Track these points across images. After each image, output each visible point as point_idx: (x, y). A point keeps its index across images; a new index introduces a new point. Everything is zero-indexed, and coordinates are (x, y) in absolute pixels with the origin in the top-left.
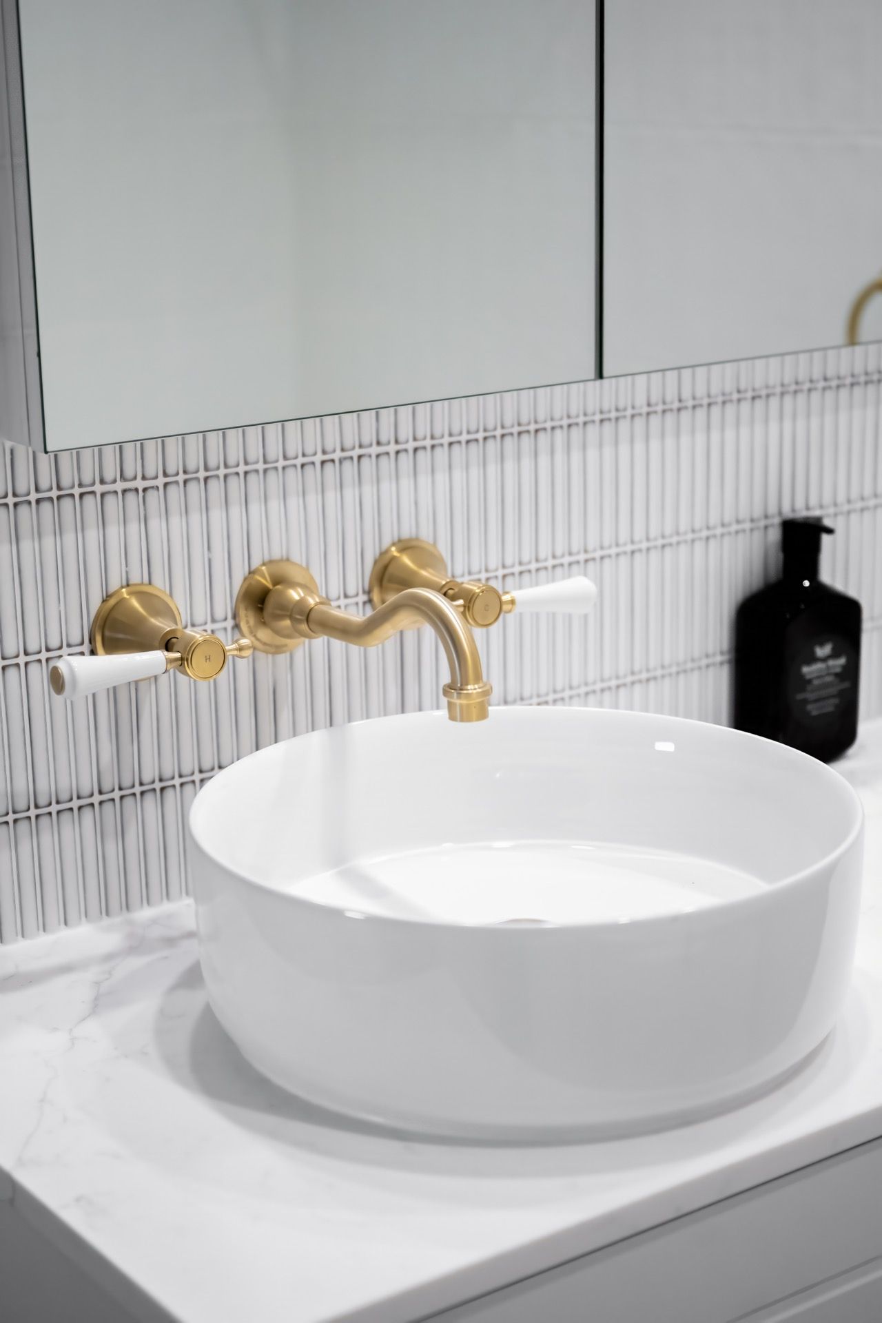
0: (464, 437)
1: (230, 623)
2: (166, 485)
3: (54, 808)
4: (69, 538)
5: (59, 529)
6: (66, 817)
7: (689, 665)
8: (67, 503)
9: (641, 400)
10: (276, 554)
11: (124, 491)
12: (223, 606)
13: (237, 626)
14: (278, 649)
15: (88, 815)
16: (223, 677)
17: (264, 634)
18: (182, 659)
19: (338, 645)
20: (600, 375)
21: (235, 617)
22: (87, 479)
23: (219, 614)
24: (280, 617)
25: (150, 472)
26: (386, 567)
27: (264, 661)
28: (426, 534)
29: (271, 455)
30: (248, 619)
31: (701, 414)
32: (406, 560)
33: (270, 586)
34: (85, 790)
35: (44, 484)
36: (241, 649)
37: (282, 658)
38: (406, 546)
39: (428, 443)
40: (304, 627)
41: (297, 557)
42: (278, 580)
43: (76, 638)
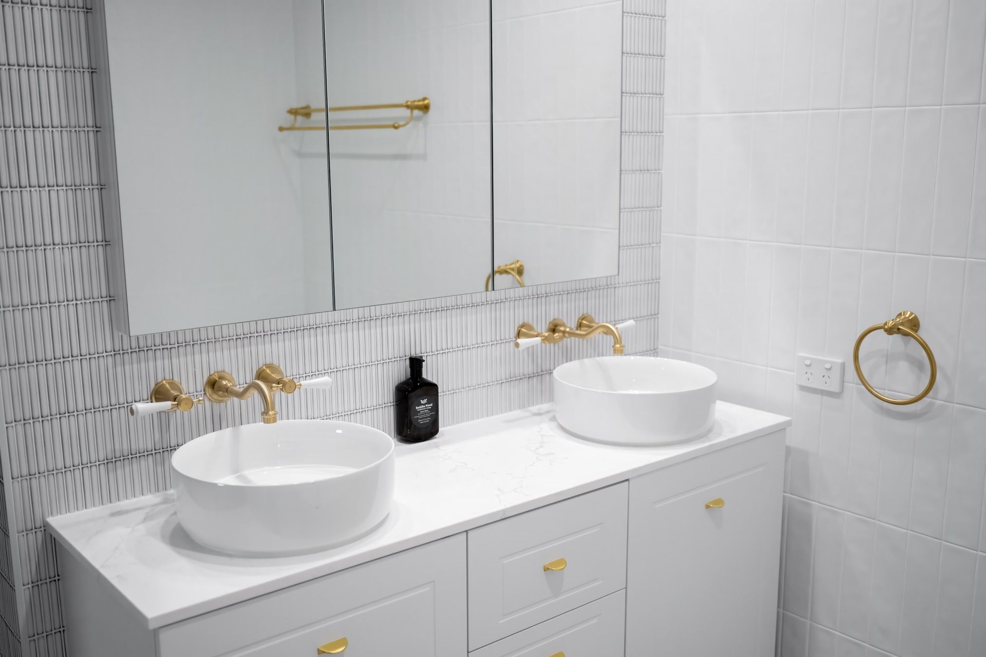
0: (289, 330)
1: (203, 393)
2: (178, 347)
3: (138, 455)
4: (143, 365)
5: (139, 361)
6: (142, 458)
7: (378, 407)
8: (142, 353)
9: (355, 317)
10: (220, 369)
11: (163, 349)
12: (200, 387)
13: (205, 394)
14: (220, 402)
15: (150, 458)
16: (193, 409)
17: (215, 396)
18: (177, 404)
19: (236, 399)
20: (334, 309)
21: (204, 390)
22: (149, 344)
23: (199, 389)
24: (220, 391)
25: (172, 342)
26: (260, 374)
27: (216, 406)
28: (275, 363)
29: (217, 336)
30: (209, 391)
31: (379, 322)
32: (268, 371)
33: (217, 379)
34: (149, 449)
35: (133, 346)
36: (199, 401)
37: (222, 404)
38: (270, 366)
39: (276, 332)
40: (226, 394)
41: (227, 370)
42: (221, 378)
43: (145, 397)
